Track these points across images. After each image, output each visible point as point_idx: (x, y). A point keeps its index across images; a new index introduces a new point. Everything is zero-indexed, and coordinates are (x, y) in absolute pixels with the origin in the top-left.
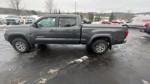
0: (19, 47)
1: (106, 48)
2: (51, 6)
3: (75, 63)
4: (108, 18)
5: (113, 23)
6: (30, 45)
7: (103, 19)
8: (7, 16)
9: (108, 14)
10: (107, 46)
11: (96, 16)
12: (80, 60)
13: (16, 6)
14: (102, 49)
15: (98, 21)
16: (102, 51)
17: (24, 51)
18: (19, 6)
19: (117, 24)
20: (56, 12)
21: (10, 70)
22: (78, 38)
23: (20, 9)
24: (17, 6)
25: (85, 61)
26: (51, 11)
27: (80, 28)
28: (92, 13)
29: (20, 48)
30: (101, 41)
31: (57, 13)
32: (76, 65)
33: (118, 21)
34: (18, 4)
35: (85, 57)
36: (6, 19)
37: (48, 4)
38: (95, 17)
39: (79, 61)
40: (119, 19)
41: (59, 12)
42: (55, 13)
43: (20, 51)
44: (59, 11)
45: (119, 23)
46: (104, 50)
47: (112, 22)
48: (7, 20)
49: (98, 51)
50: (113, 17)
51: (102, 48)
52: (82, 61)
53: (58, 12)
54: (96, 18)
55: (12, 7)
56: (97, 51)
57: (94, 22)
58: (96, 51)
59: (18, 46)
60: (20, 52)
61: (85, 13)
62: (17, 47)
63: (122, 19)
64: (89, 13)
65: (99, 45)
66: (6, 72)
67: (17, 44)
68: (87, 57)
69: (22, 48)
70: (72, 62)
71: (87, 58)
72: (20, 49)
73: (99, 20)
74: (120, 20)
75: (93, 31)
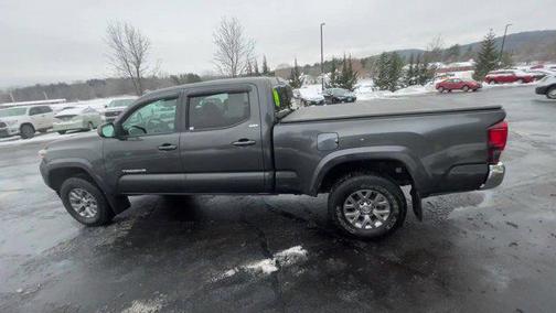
0: (81, 205)
1: (392, 210)
2: (237, 52)
3: (241, 278)
4: (470, 63)
5: (492, 85)
6: (106, 200)
7: (448, 70)
8: (108, 101)
9: (470, 48)
10: (395, 202)
11: (411, 63)
12: (267, 266)
13: (134, 69)
14: (374, 218)
15: (422, 81)
16: (378, 224)
17: (94, 220)
18: (142, 66)
19: (516, 84)
20: (253, 71)
21: (20, 291)
22: (265, 171)
23: (144, 76)
24: (138, 68)
25: (285, 272)
26: (234, 70)
27: (265, 128)
28: (394, 52)
29: (83, 209)
30: (363, 182)
31: (257, 74)
32: (237, 288)
33: (520, 71)
34: (138, 62)
35: (297, 250)
36: (105, 110)
37: (225, 48)
38: (407, 67)
39: (261, 271)
40: (528, 62)
41: (265, 68)
42: (250, 75)
43: (85, 218)
44: (265, 64)
45: (526, 80)
46: (385, 218)
47: (490, 80)
48: (107, 114)
49: (358, 225)
50: (493, 58)
51: (375, 212)
52: (275, 269)
53: (261, 70)
54: (411, 73)
55: (123, 74)
56: (352, 226)
57: (403, 87)
58: (348, 223)
59: (78, 202)
60: (83, 223)
61: (368, 56)
62: (73, 205)
63: (545, 59)
64: (384, 55)
65: (356, 198)
66: (6, 297)
67: (74, 195)
68: (303, 252)
69: (87, 209)
70: (230, 273)
71: (301, 258)
72: (82, 214)
73: (426, 78)
74: (535, 63)
75: (322, 138)
